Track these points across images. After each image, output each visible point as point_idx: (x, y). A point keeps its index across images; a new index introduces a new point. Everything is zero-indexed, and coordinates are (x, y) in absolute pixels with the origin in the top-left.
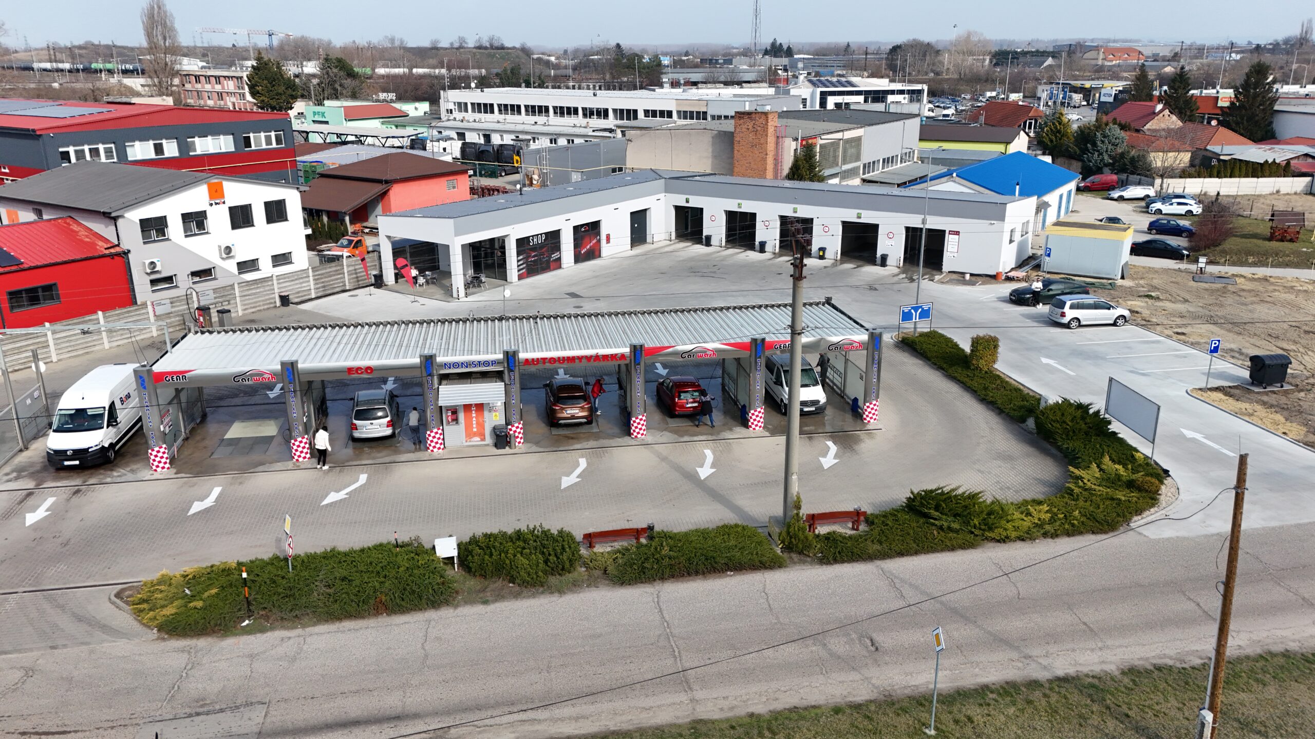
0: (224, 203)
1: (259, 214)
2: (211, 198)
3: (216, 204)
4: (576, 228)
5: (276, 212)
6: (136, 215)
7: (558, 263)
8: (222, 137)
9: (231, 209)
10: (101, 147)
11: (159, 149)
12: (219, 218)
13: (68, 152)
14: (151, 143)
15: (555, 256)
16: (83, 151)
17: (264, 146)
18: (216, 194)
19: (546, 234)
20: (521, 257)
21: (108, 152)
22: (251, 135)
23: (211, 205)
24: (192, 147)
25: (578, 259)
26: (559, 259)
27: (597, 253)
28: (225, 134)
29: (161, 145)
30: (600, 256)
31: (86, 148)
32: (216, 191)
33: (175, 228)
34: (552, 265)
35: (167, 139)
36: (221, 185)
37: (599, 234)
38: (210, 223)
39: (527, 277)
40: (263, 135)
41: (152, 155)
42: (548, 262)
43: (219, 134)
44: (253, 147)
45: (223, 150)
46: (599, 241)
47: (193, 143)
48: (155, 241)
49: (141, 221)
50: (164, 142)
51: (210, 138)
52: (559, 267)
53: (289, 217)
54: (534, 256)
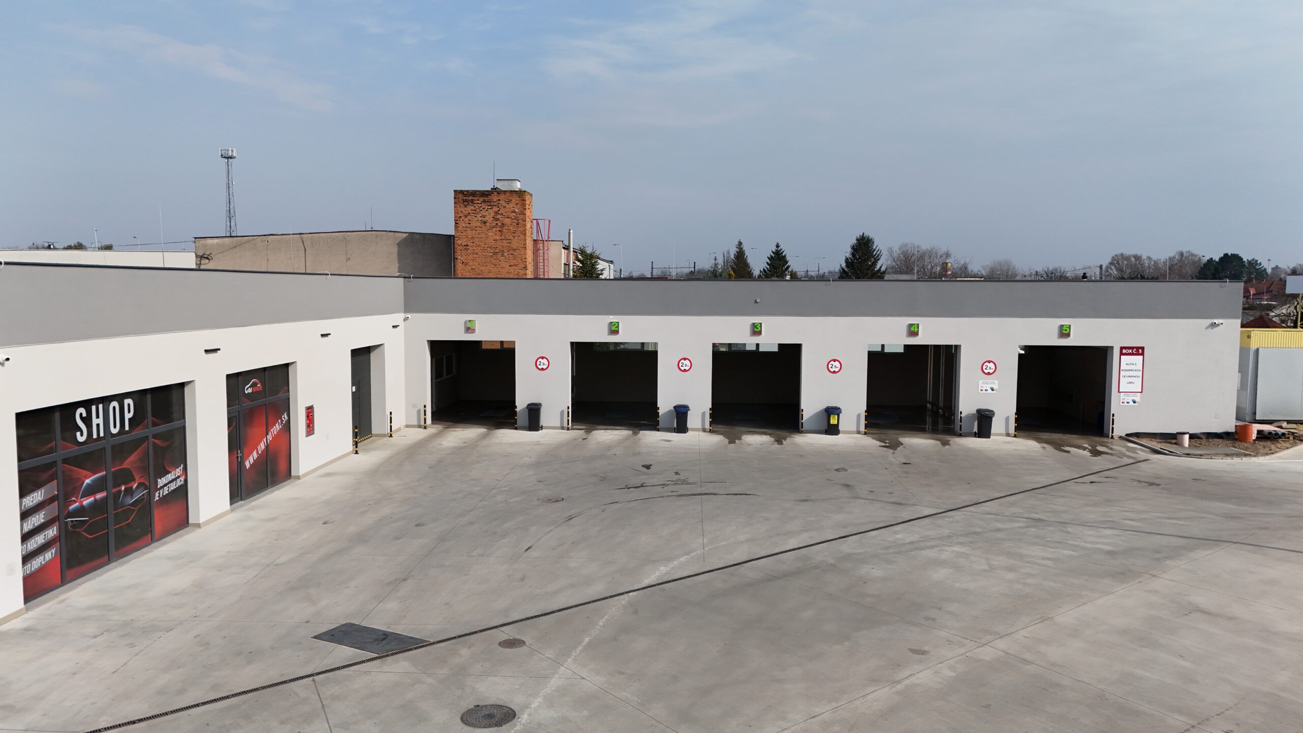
4: (235, 381)
7: (177, 510)
15: (167, 482)
19: (139, 396)
20: (37, 497)
25: (240, 485)
26: (183, 491)
27: (282, 466)
30: (288, 475)
34: (159, 517)
39: (64, 581)
42: (145, 507)
46: (287, 427)
52: (183, 522)
54: (90, 491)
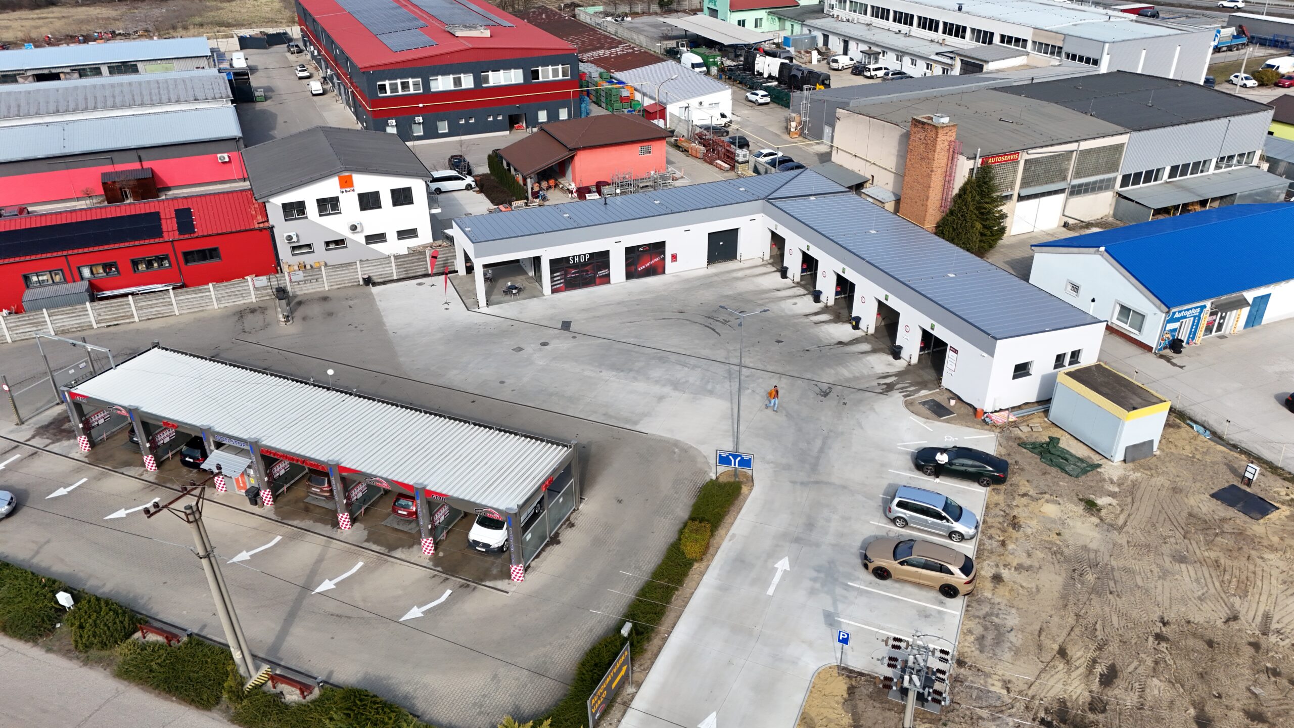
0: (354, 190)
1: (386, 199)
2: (341, 187)
3: (346, 191)
4: (630, 251)
5: (402, 197)
6: (278, 201)
7: (606, 279)
8: (513, 71)
9: (360, 196)
10: (411, 81)
11: (458, 82)
12: (349, 202)
13: (385, 85)
14: (451, 77)
15: (602, 273)
16: (396, 84)
17: (551, 78)
18: (346, 184)
19: (591, 254)
20: (557, 274)
21: (415, 84)
22: (540, 69)
23: (342, 192)
24: (486, 80)
25: (629, 275)
26: (608, 275)
27: (660, 270)
28: (515, 68)
29: (460, 78)
30: (662, 273)
31: (399, 81)
32: (346, 182)
33: (312, 209)
34: (598, 281)
35: (465, 73)
36: (350, 177)
37: (664, 253)
38: (342, 204)
39: (565, 290)
40: (550, 68)
41: (451, 87)
42: (593, 278)
43: (510, 69)
44: (541, 79)
45: (513, 82)
46: (664, 259)
47: (487, 76)
48: (296, 219)
49: (283, 205)
50: (462, 76)
51: (502, 71)
52: (607, 282)
53: (414, 202)
54: (573, 273)
